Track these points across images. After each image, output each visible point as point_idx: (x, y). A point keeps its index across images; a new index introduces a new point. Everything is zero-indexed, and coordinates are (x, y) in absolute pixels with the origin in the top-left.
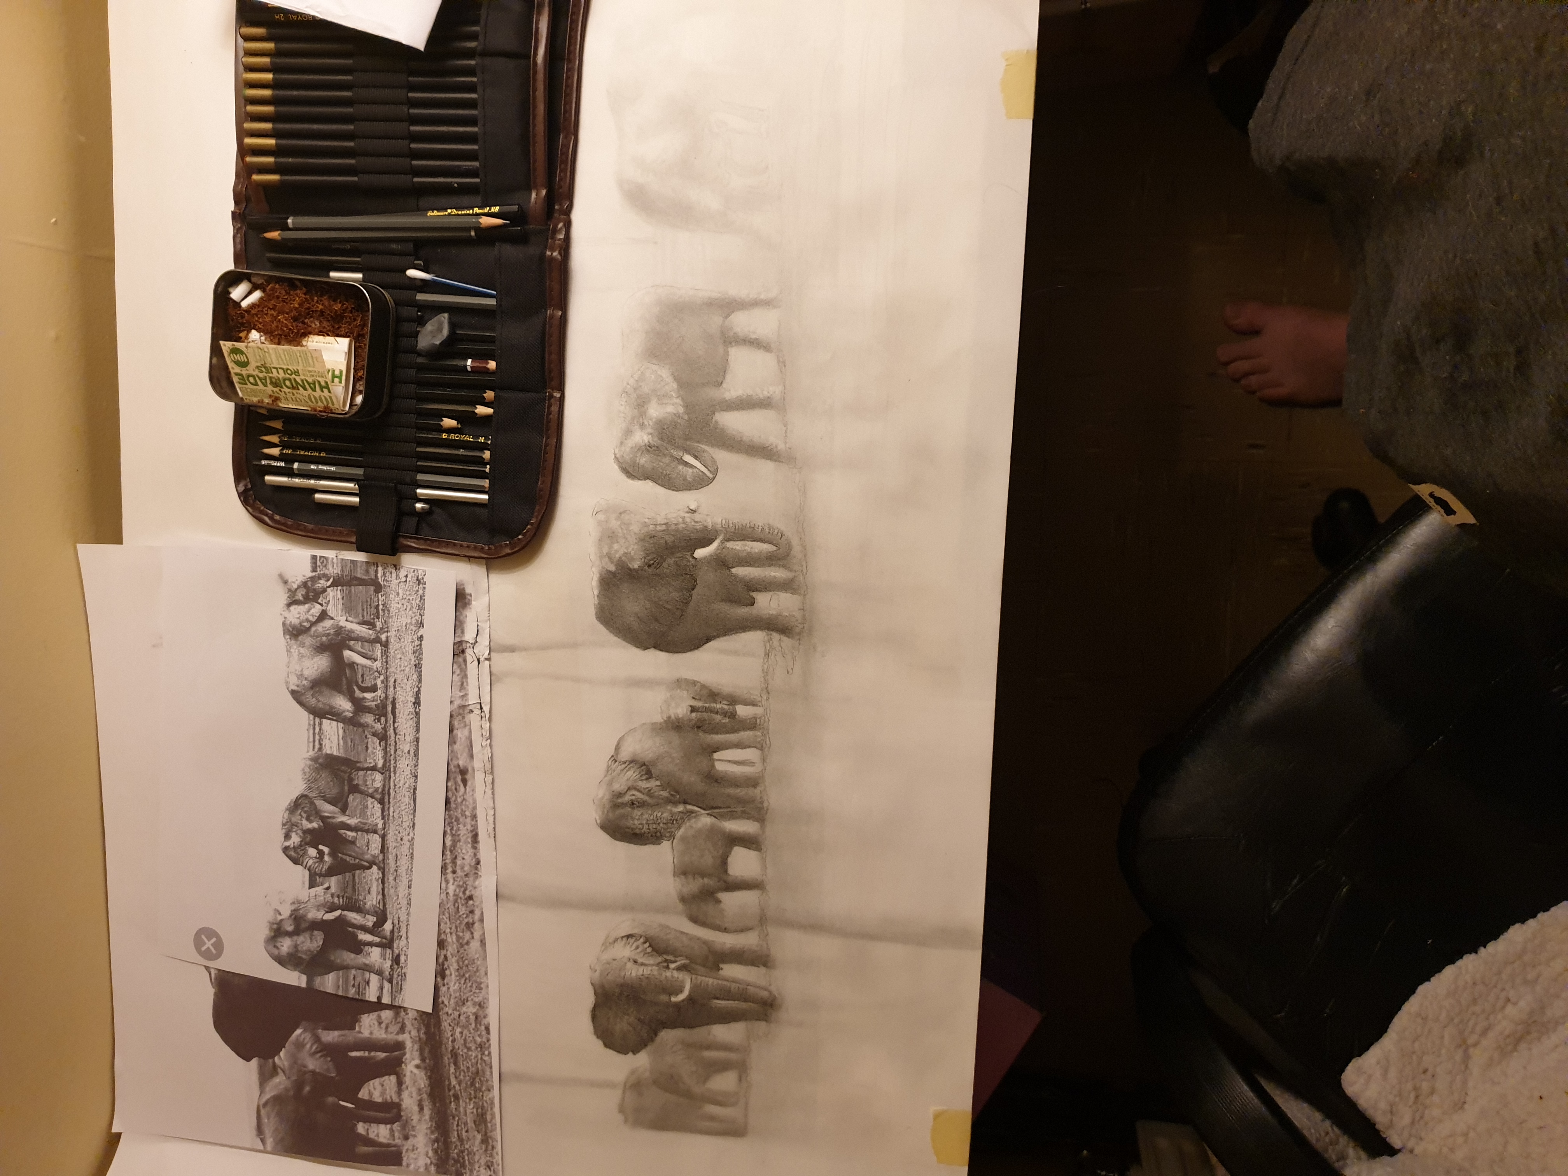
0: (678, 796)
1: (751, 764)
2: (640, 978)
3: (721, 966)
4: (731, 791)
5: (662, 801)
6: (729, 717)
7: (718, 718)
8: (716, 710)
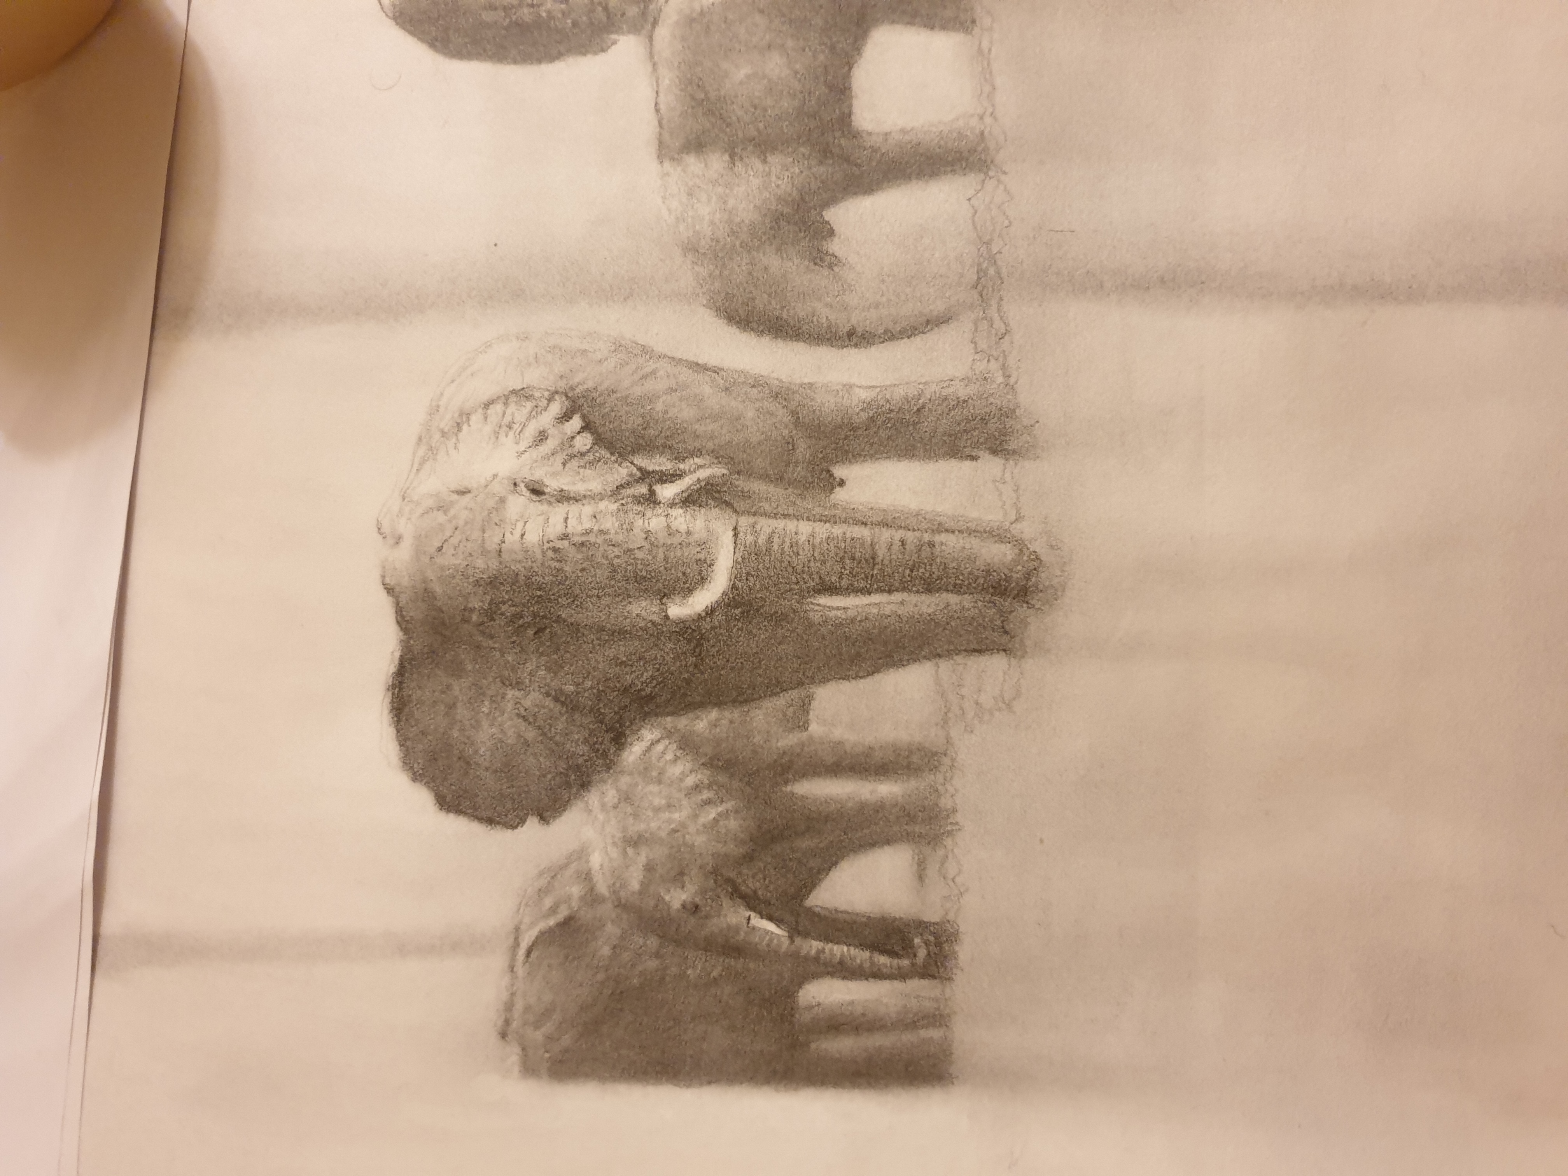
3: (839, 471)
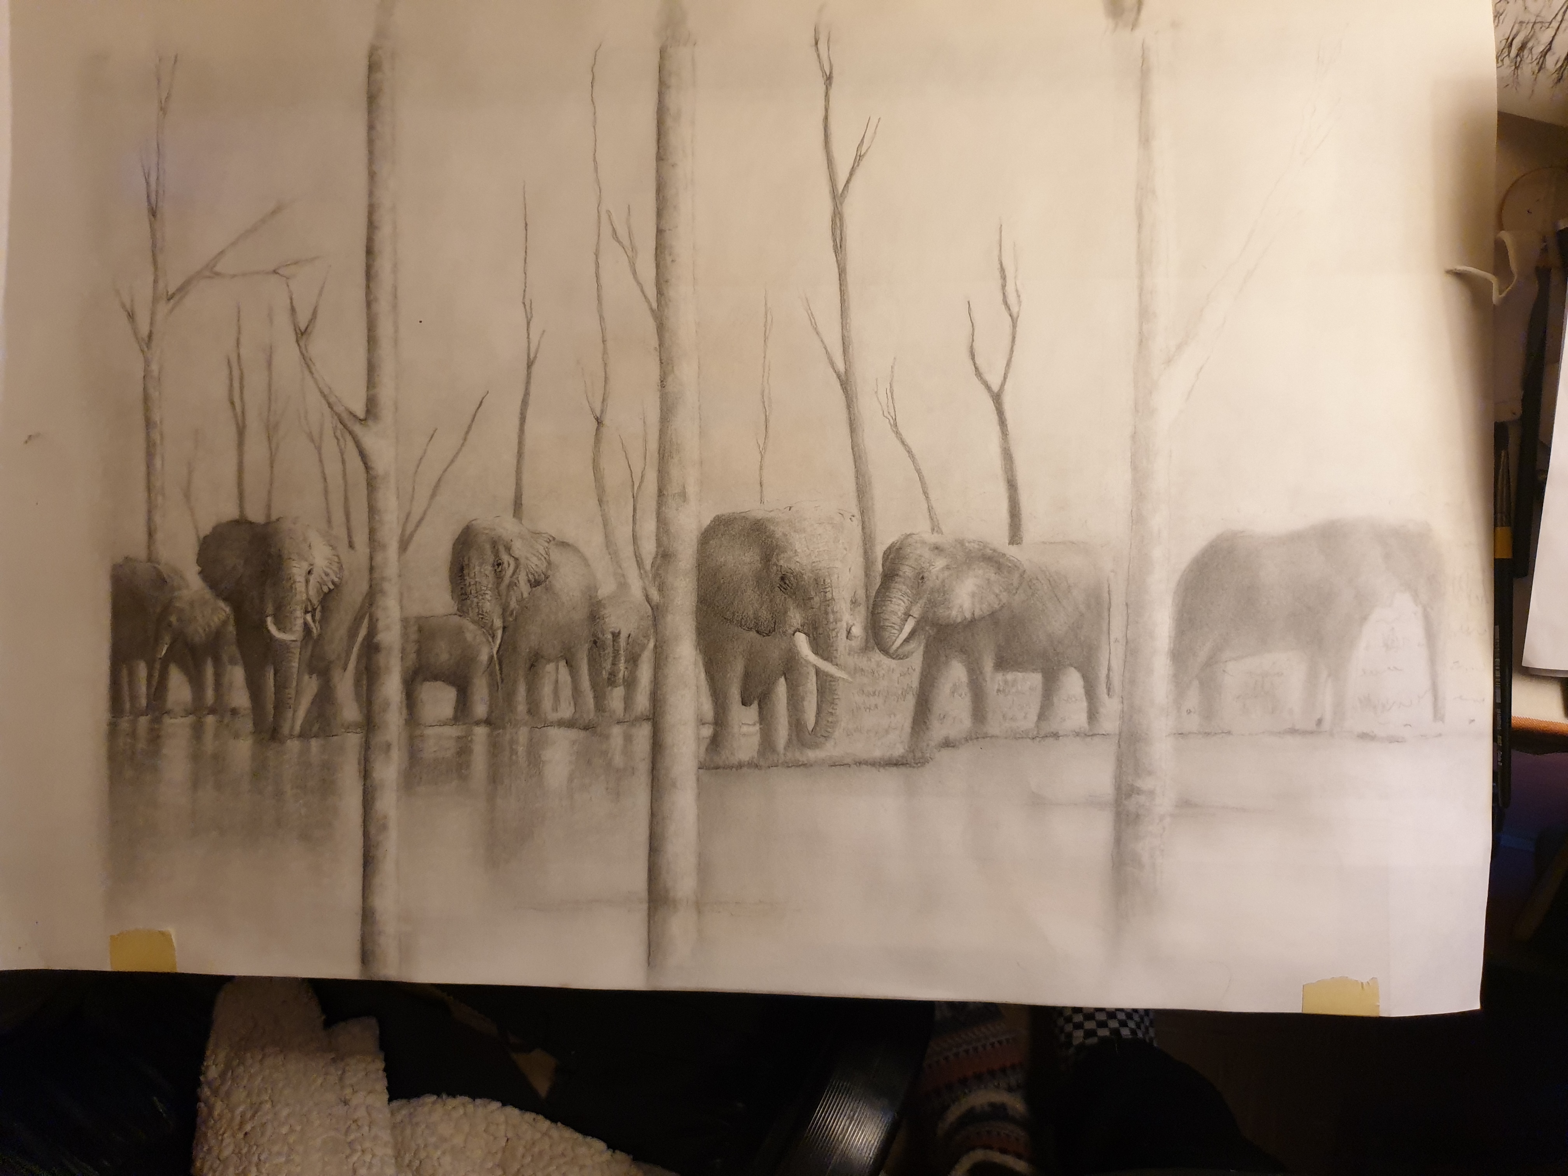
1: (555, 708)
2: (290, 579)
3: (314, 676)
5: (504, 601)
6: (609, 679)
7: (608, 665)
8: (617, 663)
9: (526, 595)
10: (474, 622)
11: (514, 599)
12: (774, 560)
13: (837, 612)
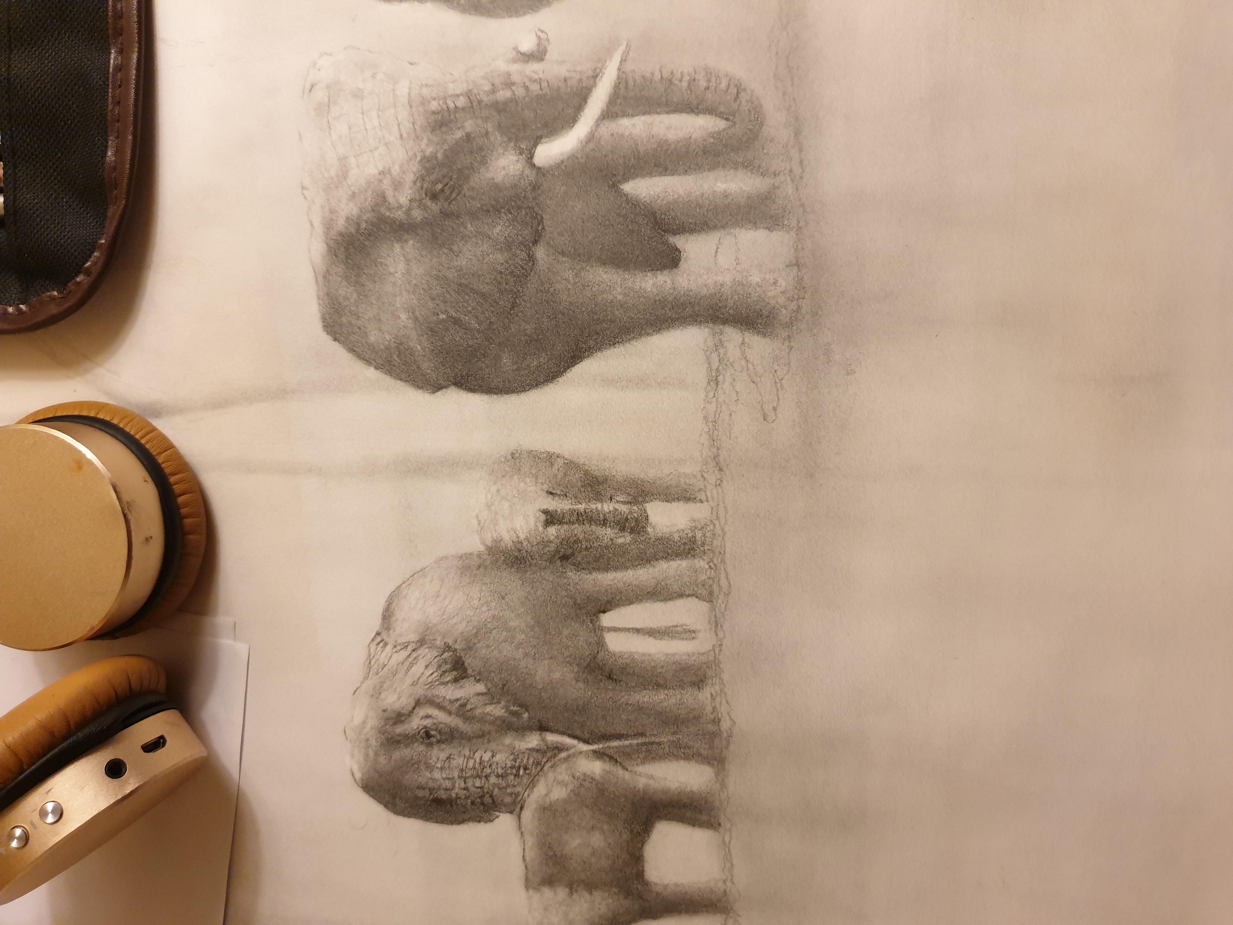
0: (526, 715)
1: (689, 633)
4: (645, 697)
5: (492, 728)
6: (632, 531)
7: (607, 533)
8: (602, 516)
9: (480, 688)
10: (532, 785)
11: (489, 709)
12: (400, 215)
13: (493, 85)
